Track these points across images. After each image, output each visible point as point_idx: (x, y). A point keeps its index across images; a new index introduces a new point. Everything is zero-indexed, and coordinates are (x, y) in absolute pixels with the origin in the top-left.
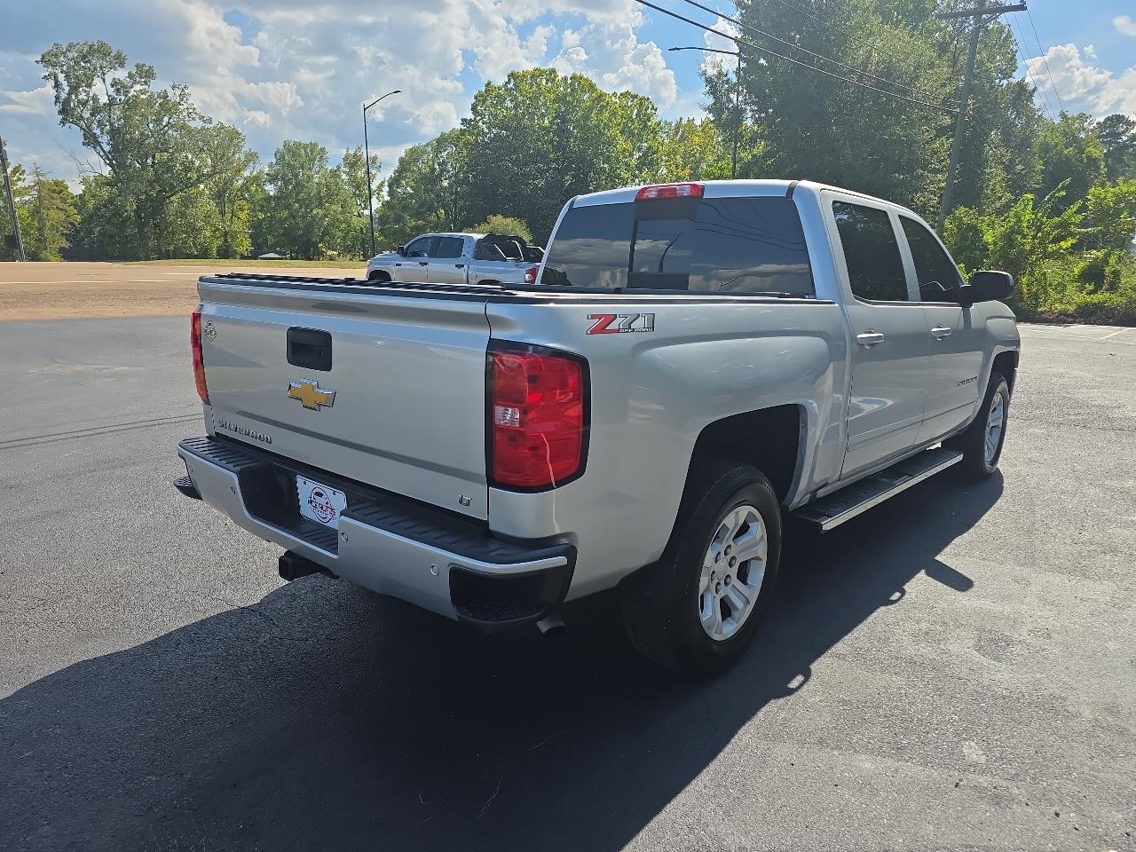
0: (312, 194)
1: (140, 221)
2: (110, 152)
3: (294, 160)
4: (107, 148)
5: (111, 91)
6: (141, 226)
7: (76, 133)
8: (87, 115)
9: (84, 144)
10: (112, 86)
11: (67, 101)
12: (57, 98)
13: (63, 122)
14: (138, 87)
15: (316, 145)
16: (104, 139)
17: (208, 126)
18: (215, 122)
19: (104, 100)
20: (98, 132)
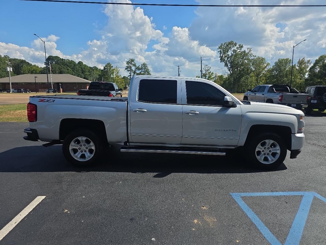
0: (284, 74)
1: (234, 84)
2: (230, 67)
3: (281, 64)
4: (229, 67)
5: (232, 53)
6: (234, 85)
7: (223, 64)
8: (226, 59)
9: (224, 66)
10: (233, 51)
11: (222, 56)
12: (220, 56)
13: (221, 62)
14: (239, 50)
15: (288, 59)
16: (229, 65)
17: (255, 58)
18: (257, 56)
19: (230, 55)
20: (228, 63)
